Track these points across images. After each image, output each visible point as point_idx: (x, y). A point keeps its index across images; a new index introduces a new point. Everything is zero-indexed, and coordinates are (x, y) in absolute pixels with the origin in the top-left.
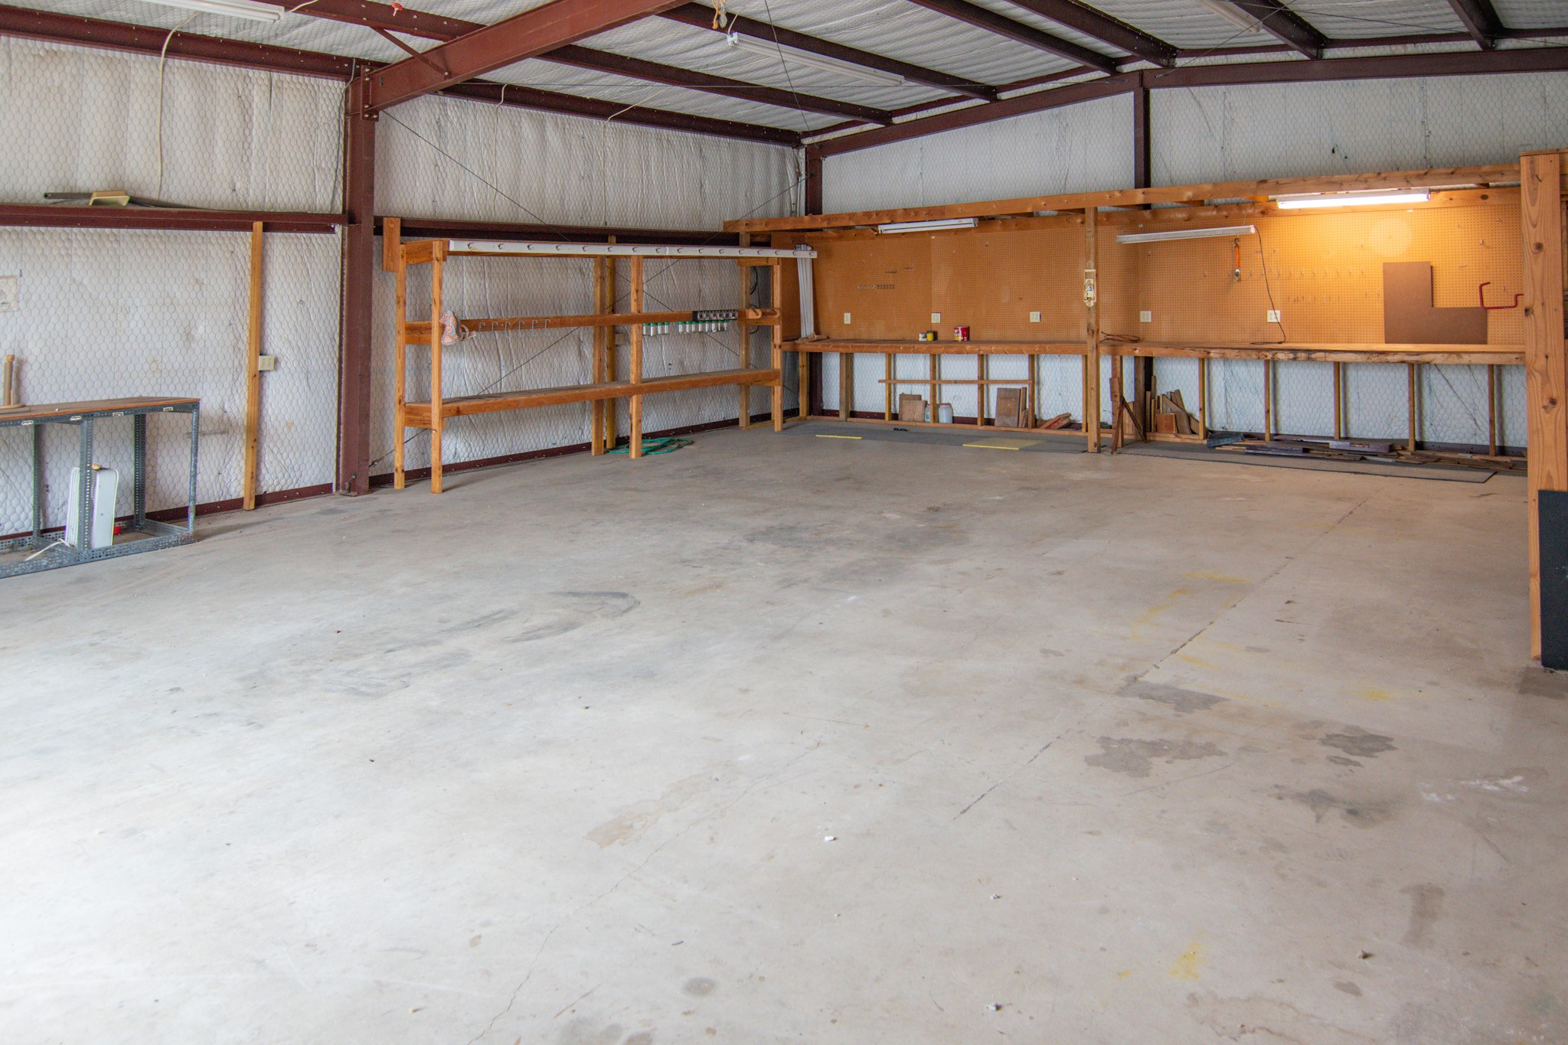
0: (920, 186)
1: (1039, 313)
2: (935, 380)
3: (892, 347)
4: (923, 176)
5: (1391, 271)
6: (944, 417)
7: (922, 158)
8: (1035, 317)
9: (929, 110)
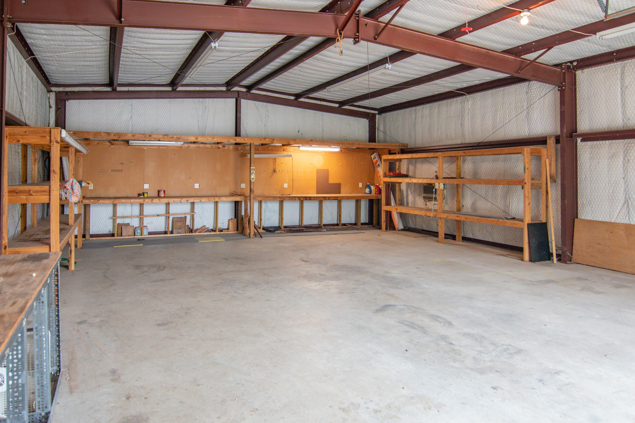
0: (130, 123)
1: (198, 184)
2: (141, 216)
3: (115, 200)
4: (133, 119)
5: (318, 171)
6: (145, 232)
7: (132, 109)
8: (197, 186)
9: (136, 88)
